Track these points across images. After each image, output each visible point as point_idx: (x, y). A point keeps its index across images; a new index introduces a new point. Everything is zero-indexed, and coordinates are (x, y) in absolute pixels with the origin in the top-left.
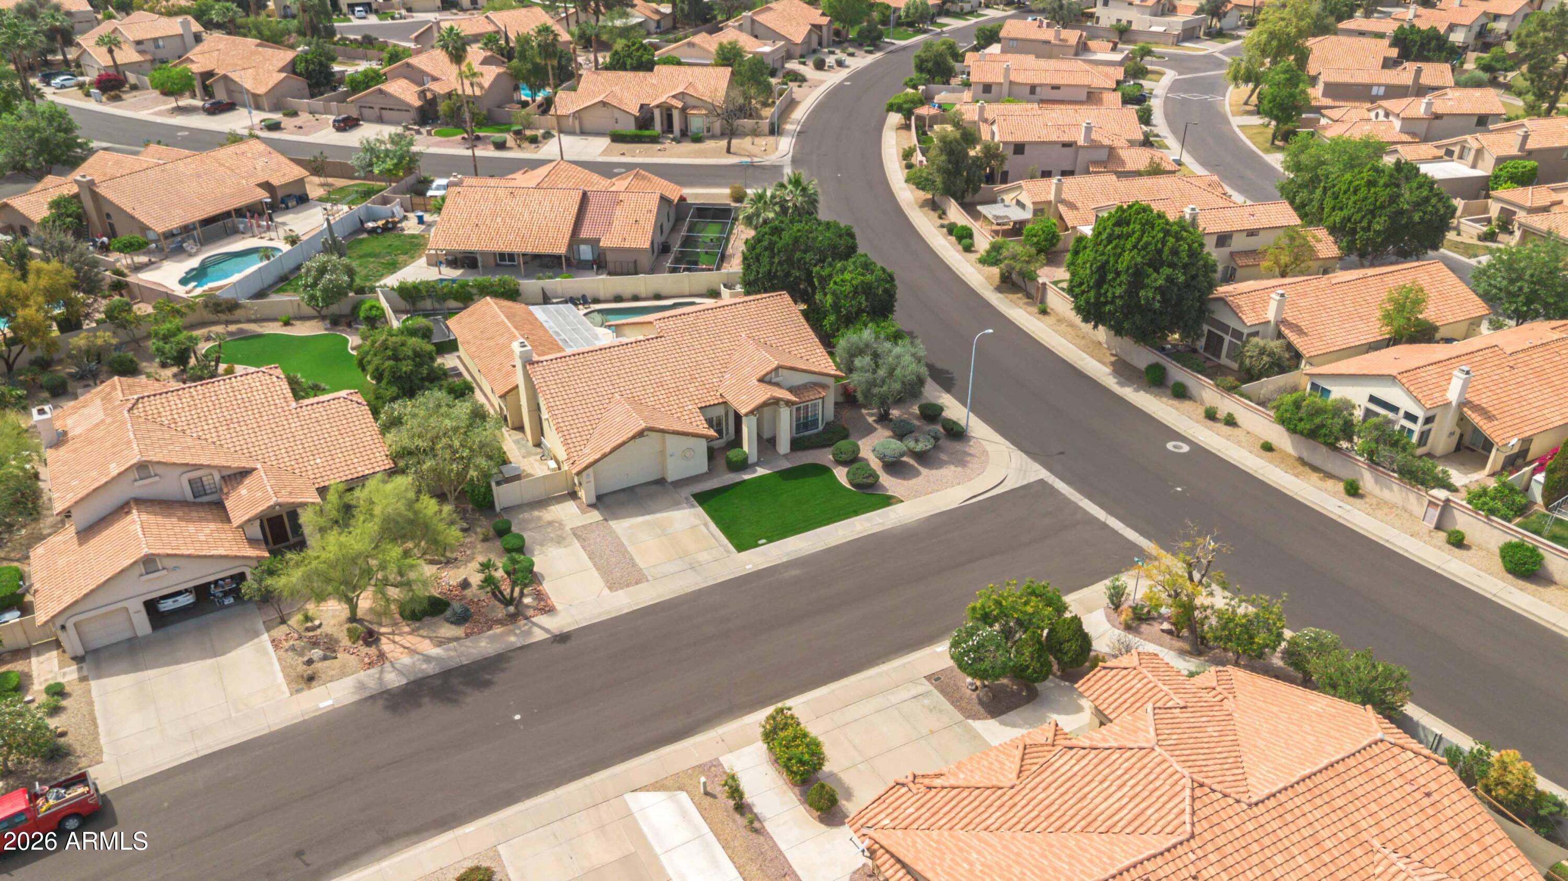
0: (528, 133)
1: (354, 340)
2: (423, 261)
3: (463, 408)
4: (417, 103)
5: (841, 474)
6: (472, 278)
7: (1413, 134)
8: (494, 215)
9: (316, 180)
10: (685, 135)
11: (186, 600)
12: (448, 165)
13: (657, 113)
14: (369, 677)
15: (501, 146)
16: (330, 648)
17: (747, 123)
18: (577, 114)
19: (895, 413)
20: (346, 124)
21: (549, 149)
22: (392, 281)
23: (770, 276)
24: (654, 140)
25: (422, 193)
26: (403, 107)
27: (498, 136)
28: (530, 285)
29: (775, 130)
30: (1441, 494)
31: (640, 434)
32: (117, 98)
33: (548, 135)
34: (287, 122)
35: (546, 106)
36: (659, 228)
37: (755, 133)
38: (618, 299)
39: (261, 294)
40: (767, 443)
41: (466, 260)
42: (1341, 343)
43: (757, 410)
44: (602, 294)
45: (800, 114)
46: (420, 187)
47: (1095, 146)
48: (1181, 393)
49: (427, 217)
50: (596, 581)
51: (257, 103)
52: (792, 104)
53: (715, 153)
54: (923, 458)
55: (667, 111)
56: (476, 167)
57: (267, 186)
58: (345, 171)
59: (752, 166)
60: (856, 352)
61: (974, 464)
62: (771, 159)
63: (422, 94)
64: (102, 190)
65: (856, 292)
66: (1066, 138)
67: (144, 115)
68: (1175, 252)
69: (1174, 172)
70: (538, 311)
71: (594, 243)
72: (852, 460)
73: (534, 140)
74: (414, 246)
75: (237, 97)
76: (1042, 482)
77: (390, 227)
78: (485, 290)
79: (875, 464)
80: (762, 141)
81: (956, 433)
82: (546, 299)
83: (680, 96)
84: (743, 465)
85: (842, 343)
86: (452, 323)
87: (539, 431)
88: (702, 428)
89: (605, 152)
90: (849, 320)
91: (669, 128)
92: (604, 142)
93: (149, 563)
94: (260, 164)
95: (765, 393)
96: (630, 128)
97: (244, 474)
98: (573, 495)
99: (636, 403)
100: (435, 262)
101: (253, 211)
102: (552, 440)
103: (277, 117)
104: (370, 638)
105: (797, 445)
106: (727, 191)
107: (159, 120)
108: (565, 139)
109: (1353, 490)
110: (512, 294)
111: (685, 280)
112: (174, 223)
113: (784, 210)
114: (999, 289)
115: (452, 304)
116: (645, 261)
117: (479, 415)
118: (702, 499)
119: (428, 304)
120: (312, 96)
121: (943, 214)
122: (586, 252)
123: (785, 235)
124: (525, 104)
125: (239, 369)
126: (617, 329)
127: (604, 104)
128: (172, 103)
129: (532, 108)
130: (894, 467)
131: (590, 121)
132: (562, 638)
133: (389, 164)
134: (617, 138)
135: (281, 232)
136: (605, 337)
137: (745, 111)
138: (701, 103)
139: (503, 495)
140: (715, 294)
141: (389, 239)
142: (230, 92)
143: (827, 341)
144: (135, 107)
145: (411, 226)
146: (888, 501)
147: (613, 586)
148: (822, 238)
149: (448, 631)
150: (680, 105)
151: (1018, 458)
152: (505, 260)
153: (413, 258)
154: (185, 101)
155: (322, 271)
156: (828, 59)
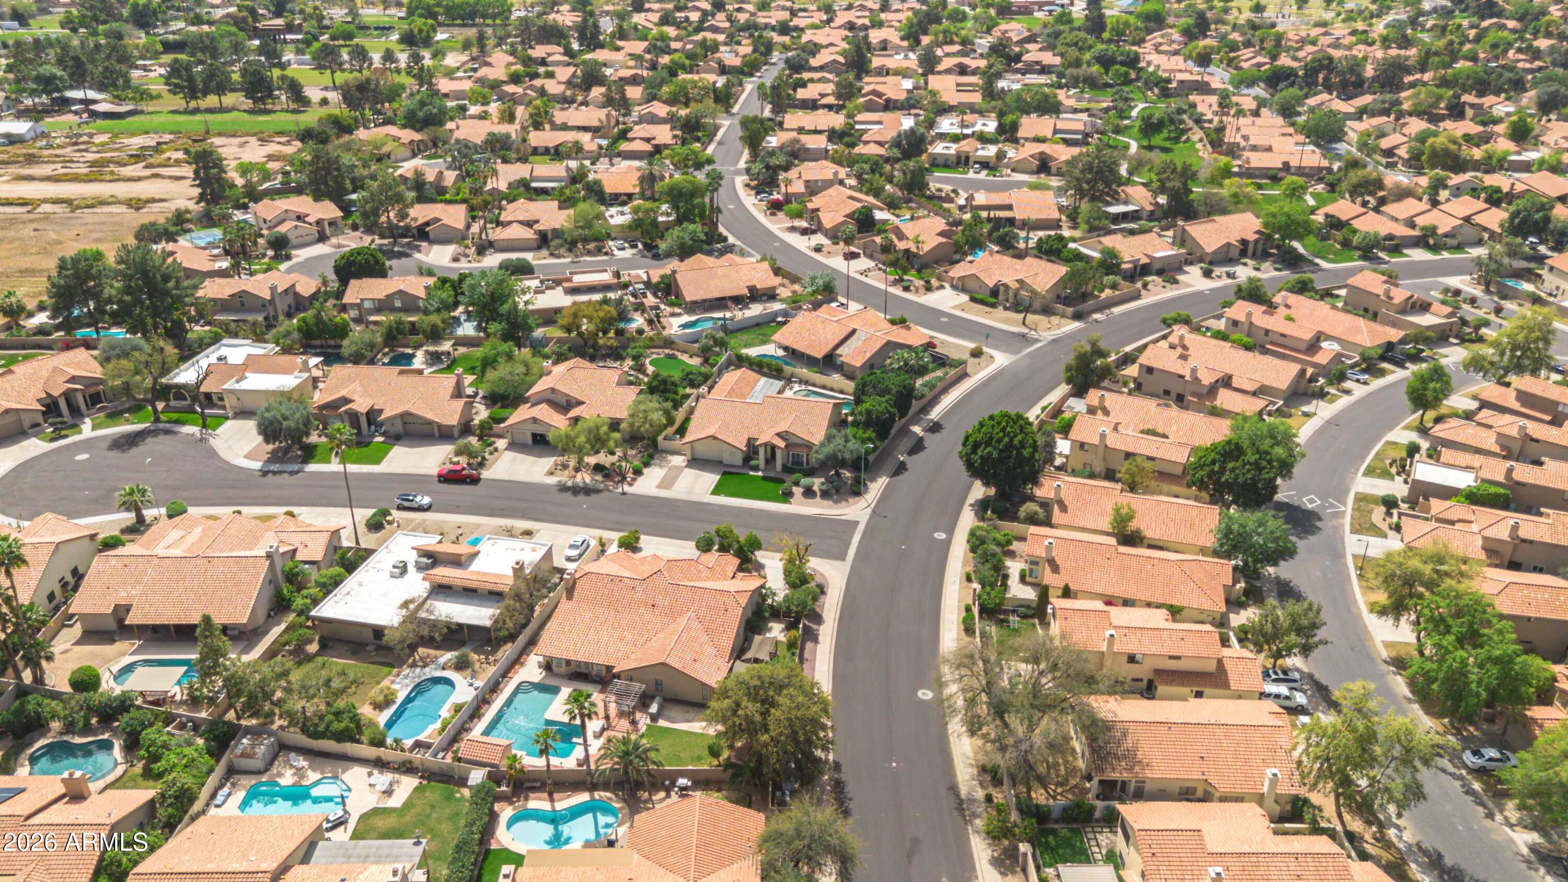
12: (863, 293)
14: (565, 480)
15: (907, 288)
16: (565, 468)
18: (962, 278)
19: (848, 475)
20: (851, 256)
21: (929, 298)
22: (745, 350)
29: (1082, 317)
34: (827, 248)
37: (1060, 314)
43: (764, 446)
45: (1121, 308)
50: (658, 482)
52: (1133, 299)
54: (826, 494)
55: (1006, 288)
57: (752, 287)
61: (844, 505)
62: (1045, 334)
67: (774, 227)
70: (763, 379)
73: (929, 289)
76: (856, 523)
79: (801, 489)
80: (1059, 321)
81: (861, 493)
84: (755, 468)
88: (742, 445)
89: (953, 306)
91: (1006, 298)
93: (534, 420)
94: (760, 274)
95: (769, 439)
98: (688, 454)
104: (578, 470)
105: (786, 470)
107: (778, 233)
118: (725, 473)
128: (791, 223)
130: (806, 492)
132: (624, 494)
134: (973, 299)
139: (663, 444)
142: (818, 222)
146: (787, 502)
147: (659, 486)
149: (598, 477)
151: (868, 511)
156: (1218, 271)
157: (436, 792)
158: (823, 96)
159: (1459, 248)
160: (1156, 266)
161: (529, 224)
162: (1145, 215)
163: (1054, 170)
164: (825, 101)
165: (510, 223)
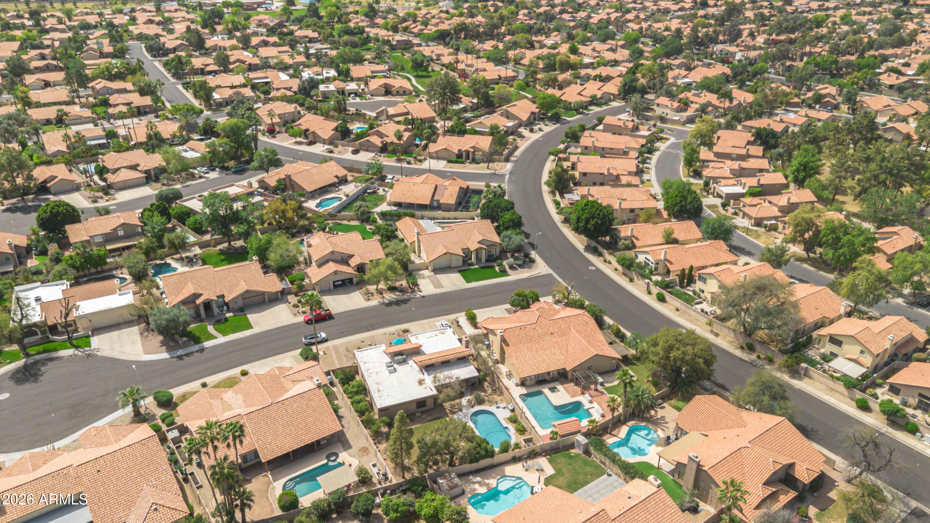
0: (419, 158)
1: (368, 227)
2: (385, 204)
3: (403, 244)
4: (380, 145)
5: (497, 269)
6: (402, 211)
7: (734, 175)
8: (409, 191)
9: (350, 174)
10: (474, 161)
11: (340, 283)
12: (393, 170)
13: (464, 154)
14: (381, 300)
15: (409, 163)
16: (372, 294)
17: (496, 157)
18: (436, 152)
19: (516, 255)
20: (355, 152)
21: (425, 165)
22: (378, 209)
23: (487, 215)
24: (462, 163)
25: (384, 181)
26: (375, 146)
27: (409, 159)
28: (418, 213)
29: (507, 160)
30: (647, 281)
31: (445, 254)
32: (274, 137)
33: (425, 159)
34: (335, 150)
35: (426, 147)
36: (459, 196)
37: (499, 161)
38: (444, 219)
39: (339, 212)
40: (478, 259)
41: (399, 205)
42: (649, 243)
43: (477, 250)
44: (439, 217)
45: (518, 153)
46: (383, 178)
47: (610, 174)
48: (600, 255)
49: (386, 189)
50: (432, 286)
51: (324, 142)
52: (516, 148)
53: (483, 169)
54: (520, 266)
55: (468, 152)
56: (402, 172)
57: (337, 177)
58: (359, 171)
59: (495, 174)
60: (506, 237)
61: (533, 268)
62: (503, 171)
63: (382, 142)
64: (292, 178)
65: (509, 220)
66: (601, 172)
67: (285, 144)
68: (599, 215)
69: (637, 186)
70: (420, 221)
71: (438, 201)
72: (500, 265)
73: (420, 161)
74: (382, 199)
75: (317, 139)
76: (550, 275)
77: (374, 192)
78: (406, 215)
79: (507, 267)
80: (500, 164)
81: (532, 261)
82: (422, 218)
83: (473, 147)
84: (472, 264)
85: (502, 234)
86: (397, 223)
87: (420, 252)
88: (462, 254)
89: (445, 167)
90: (507, 228)
91: (468, 158)
92: (444, 162)
93: (336, 272)
94: (335, 169)
95: (478, 246)
96: (455, 159)
97: (352, 256)
98: (427, 269)
99: (445, 247)
100: (389, 204)
101: (333, 185)
102: (423, 254)
103: (331, 147)
104: (381, 293)
105: (487, 261)
106: (484, 184)
107: (291, 147)
108: (432, 161)
109: (631, 280)
110: (413, 216)
111: (464, 214)
112: (313, 189)
113: (495, 194)
114: (562, 222)
115: (395, 218)
116: (453, 208)
117: (406, 246)
118: (460, 271)
119: (389, 217)
120: (342, 140)
121: (555, 195)
122: (435, 204)
123: (493, 203)
124: (417, 146)
125: (340, 233)
126: (443, 228)
127: (446, 149)
128: (294, 140)
129: (420, 148)
130: (512, 267)
131: (441, 155)
132: (423, 297)
133: (375, 170)
134: (450, 162)
135: (342, 192)
136: (439, 229)
137: (496, 152)
138: (480, 150)
139: (410, 267)
140: (473, 219)
141: (374, 196)
142: (314, 137)
143: (499, 234)
144: (281, 141)
145: (381, 192)
146: (508, 275)
147: (436, 287)
148: (503, 205)
149: (397, 293)
150: (472, 150)
151: (547, 268)
152: (411, 206)
153: (383, 203)
154: (299, 139)
155: (360, 207)
156: (536, 128)
157: (560, 458)
158: (207, 65)
159: (606, 103)
160: (510, 131)
161: (134, 167)
162: (469, 108)
163: (394, 92)
164: (209, 69)
165: (119, 169)
